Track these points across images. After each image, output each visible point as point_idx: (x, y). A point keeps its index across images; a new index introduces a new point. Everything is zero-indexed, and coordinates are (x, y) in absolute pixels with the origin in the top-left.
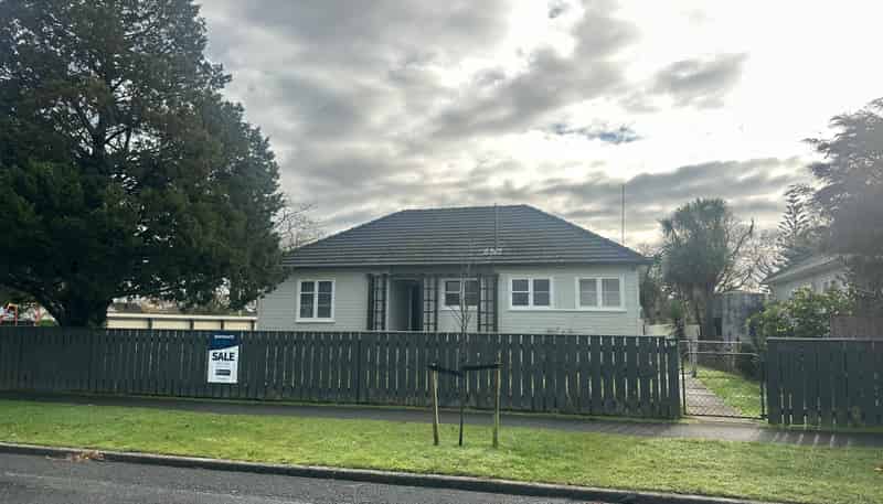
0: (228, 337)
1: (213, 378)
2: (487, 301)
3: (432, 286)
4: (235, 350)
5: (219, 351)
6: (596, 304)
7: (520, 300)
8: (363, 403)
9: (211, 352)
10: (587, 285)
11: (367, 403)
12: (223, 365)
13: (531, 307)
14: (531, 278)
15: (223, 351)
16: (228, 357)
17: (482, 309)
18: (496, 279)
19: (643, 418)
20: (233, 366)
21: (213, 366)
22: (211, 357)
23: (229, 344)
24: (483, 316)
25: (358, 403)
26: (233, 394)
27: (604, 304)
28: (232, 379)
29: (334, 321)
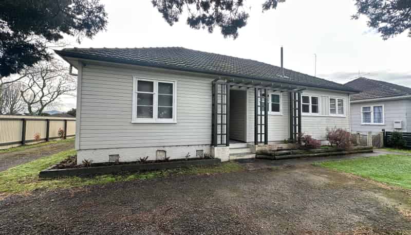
6: (335, 113)
14: (310, 95)
27: (338, 113)
29: (176, 122)
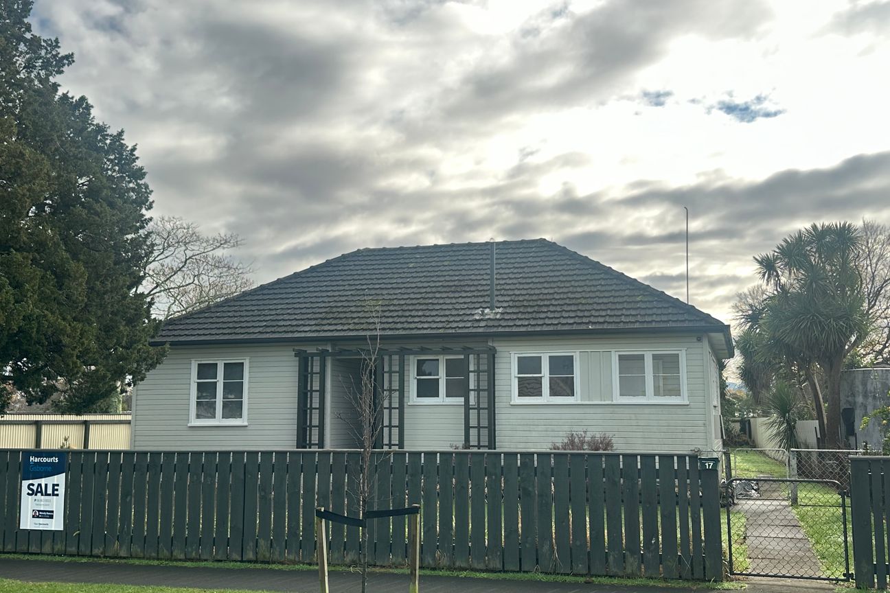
0: (49, 460)
1: (28, 522)
2: (478, 390)
3: (396, 368)
4: (60, 479)
5: (36, 482)
6: (644, 394)
7: (529, 387)
8: (250, 561)
9: (25, 483)
10: (630, 364)
11: (256, 562)
12: (43, 503)
13: (546, 398)
14: (545, 354)
15: (43, 481)
16: (50, 491)
17: (472, 401)
18: (492, 355)
19: (665, 579)
20: (57, 504)
21: (29, 504)
22: (25, 490)
23: (52, 471)
24: (473, 414)
25: (242, 561)
26: (59, 547)
27: (657, 393)
28: (56, 524)
29: (246, 424)
